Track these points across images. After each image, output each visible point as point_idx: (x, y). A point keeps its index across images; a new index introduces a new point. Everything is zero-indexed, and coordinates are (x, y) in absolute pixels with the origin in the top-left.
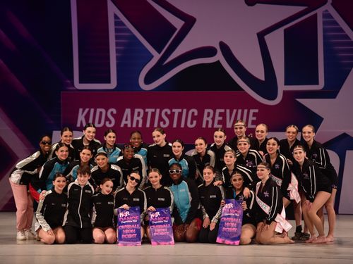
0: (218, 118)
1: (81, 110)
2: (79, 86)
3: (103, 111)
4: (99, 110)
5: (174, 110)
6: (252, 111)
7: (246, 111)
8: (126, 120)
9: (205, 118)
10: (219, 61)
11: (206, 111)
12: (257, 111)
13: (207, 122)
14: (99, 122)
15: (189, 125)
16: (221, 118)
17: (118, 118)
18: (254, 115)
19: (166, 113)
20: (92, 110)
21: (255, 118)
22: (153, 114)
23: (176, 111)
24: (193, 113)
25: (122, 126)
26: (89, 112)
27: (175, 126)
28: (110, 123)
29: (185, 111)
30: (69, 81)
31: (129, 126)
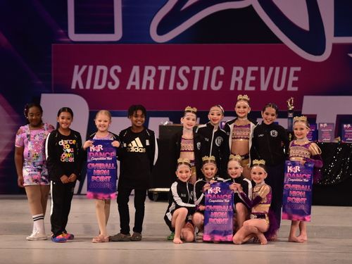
0: (250, 78)
1: (76, 67)
2: (74, 37)
3: (105, 68)
4: (99, 68)
5: (194, 68)
6: (293, 69)
7: (285, 69)
8: (134, 80)
9: (234, 78)
10: (251, 6)
11: (235, 69)
12: (299, 69)
13: (237, 83)
14: (100, 83)
15: (214, 88)
16: (253, 78)
17: (124, 77)
18: (296, 74)
19: (184, 72)
20: (91, 68)
21: (296, 79)
22: (168, 73)
23: (197, 69)
24: (219, 72)
25: (129, 87)
26: (87, 70)
27: (195, 87)
28: (114, 84)
29: (208, 69)
30: (62, 31)
31: (137, 87)
